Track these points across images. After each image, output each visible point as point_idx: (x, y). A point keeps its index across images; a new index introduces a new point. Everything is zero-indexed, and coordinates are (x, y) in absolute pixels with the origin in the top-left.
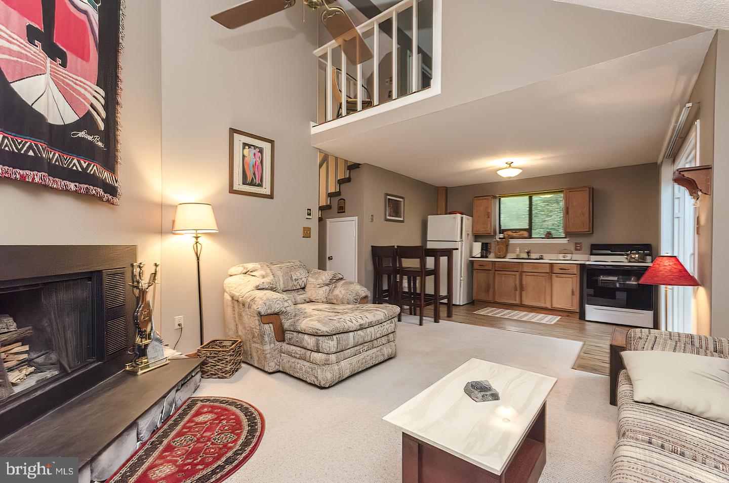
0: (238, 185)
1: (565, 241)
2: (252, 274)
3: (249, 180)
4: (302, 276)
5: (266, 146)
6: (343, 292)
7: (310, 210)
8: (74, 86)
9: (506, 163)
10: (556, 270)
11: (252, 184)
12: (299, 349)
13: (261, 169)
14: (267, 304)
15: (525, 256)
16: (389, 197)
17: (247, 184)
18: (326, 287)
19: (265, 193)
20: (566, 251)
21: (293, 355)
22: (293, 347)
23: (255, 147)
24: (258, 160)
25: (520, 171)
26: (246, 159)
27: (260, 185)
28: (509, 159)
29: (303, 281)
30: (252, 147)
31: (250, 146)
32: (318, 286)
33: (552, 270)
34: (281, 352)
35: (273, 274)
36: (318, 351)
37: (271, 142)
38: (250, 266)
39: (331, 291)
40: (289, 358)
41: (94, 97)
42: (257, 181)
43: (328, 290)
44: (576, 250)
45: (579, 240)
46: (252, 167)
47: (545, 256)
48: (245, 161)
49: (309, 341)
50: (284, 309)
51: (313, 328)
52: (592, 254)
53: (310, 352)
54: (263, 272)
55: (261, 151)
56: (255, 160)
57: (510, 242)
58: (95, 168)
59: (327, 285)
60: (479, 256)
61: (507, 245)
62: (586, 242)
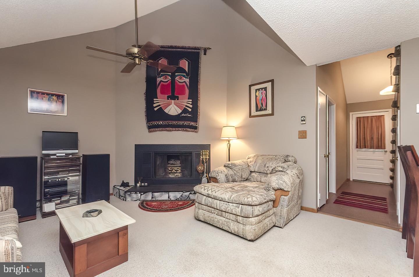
0: (254, 113)
3: (259, 108)
4: (272, 165)
5: (269, 85)
8: (182, 103)
11: (261, 110)
13: (266, 100)
17: (258, 111)
19: (268, 113)
24: (264, 95)
26: (257, 97)
27: (266, 109)
30: (261, 89)
37: (272, 81)
41: (187, 103)
42: (264, 108)
46: (261, 100)
48: (257, 99)
55: (266, 89)
56: (262, 96)
58: (192, 123)
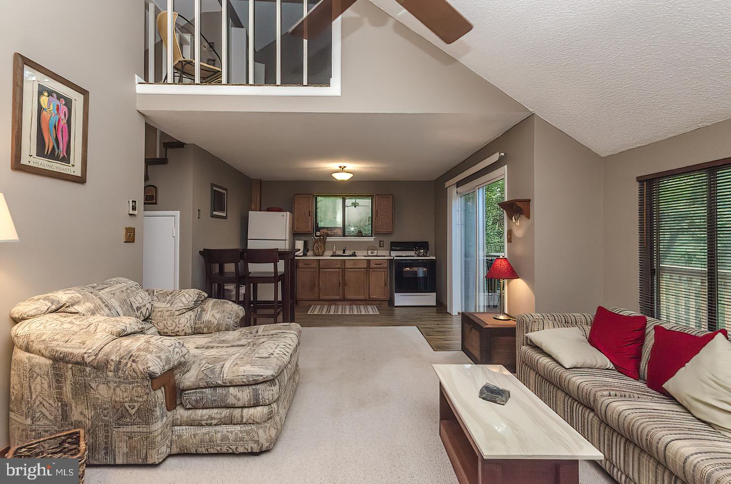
0: (29, 157)
1: (371, 239)
2: (70, 309)
3: (48, 148)
4: (145, 302)
5: (77, 100)
6: (218, 316)
7: (135, 202)
9: (340, 167)
10: (373, 266)
11: (53, 156)
12: (215, 411)
13: (67, 133)
14: (163, 357)
15: (341, 253)
16: (215, 188)
17: (45, 157)
18: (190, 313)
19: (72, 173)
20: (373, 248)
21: (203, 423)
22: (200, 412)
23: (59, 97)
24: (63, 117)
25: (351, 175)
26: (44, 113)
27: (66, 160)
28: (342, 164)
29: (147, 309)
30: (55, 95)
31: (51, 93)
32: (177, 313)
33: (370, 266)
34: (174, 424)
35: (106, 306)
36: (256, 405)
37: (85, 93)
38: (63, 296)
39: (198, 317)
40: (192, 430)
42: (62, 153)
43: (193, 317)
44: (380, 246)
45: (382, 239)
47: (358, 253)
48: (41, 115)
49: (239, 395)
50: (182, 359)
51: (247, 376)
52: (392, 250)
53: (240, 410)
54: (89, 305)
55: (68, 103)
56: (58, 116)
57: (327, 240)
59: (191, 309)
60: (302, 254)
61: (325, 243)
62: (387, 240)
